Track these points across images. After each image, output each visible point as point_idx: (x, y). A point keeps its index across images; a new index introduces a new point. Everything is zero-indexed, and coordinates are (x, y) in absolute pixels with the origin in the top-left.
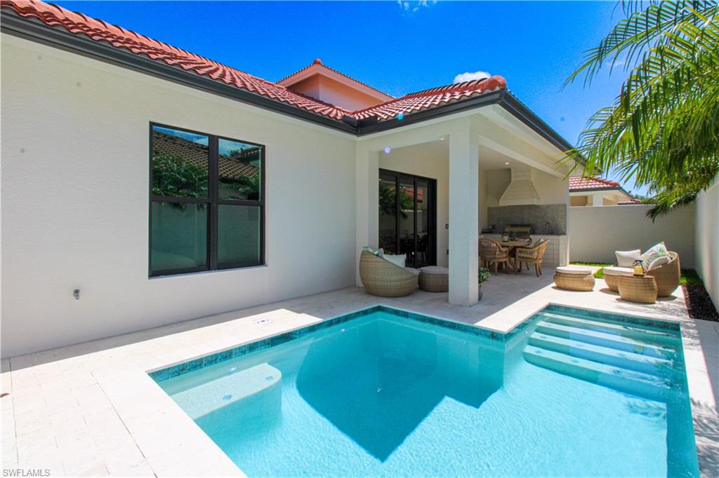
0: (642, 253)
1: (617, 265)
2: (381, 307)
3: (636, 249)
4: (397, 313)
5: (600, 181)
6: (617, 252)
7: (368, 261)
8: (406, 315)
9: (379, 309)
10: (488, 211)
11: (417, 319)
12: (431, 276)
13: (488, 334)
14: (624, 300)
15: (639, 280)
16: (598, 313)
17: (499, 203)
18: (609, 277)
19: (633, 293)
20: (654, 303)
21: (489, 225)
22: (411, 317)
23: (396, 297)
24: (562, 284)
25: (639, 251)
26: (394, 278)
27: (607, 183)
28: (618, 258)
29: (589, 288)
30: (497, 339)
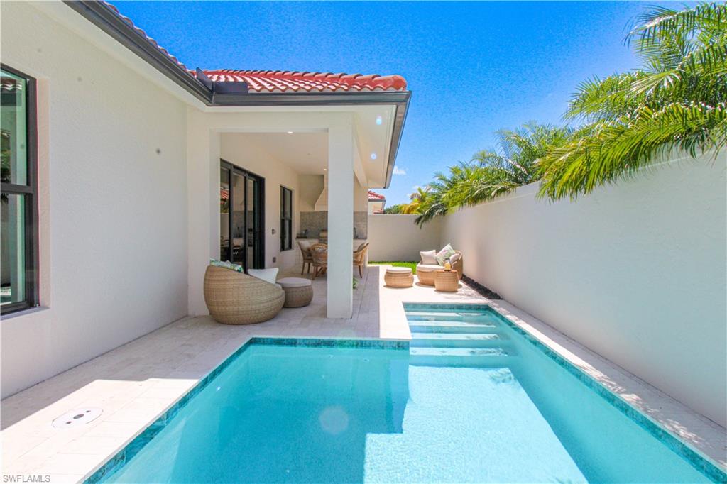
0: (437, 252)
1: (422, 263)
2: (255, 338)
3: (432, 250)
4: (279, 342)
5: (372, 194)
6: (421, 252)
7: (227, 280)
8: (293, 343)
9: (253, 342)
10: (301, 216)
11: (308, 345)
12: (294, 290)
13: (395, 345)
14: (439, 291)
15: (448, 274)
16: (437, 305)
17: (314, 208)
18: (421, 273)
19: (446, 285)
20: (457, 292)
21: (301, 230)
22: (300, 344)
23: (264, 322)
24: (393, 283)
25: (434, 251)
26: (265, 298)
27: (377, 196)
28: (422, 257)
29: (410, 285)
30: (403, 349)
